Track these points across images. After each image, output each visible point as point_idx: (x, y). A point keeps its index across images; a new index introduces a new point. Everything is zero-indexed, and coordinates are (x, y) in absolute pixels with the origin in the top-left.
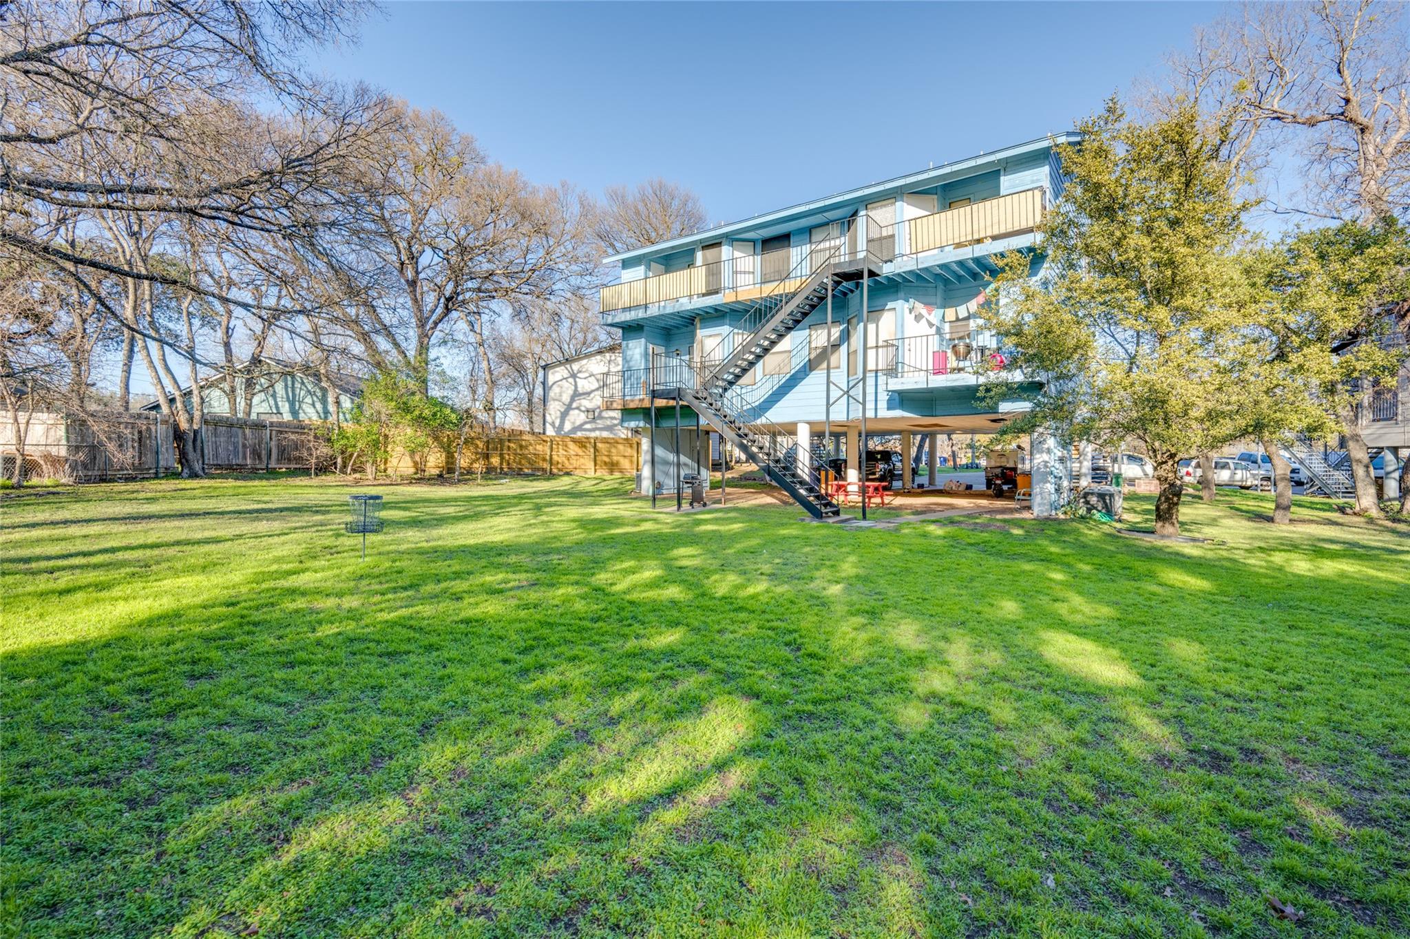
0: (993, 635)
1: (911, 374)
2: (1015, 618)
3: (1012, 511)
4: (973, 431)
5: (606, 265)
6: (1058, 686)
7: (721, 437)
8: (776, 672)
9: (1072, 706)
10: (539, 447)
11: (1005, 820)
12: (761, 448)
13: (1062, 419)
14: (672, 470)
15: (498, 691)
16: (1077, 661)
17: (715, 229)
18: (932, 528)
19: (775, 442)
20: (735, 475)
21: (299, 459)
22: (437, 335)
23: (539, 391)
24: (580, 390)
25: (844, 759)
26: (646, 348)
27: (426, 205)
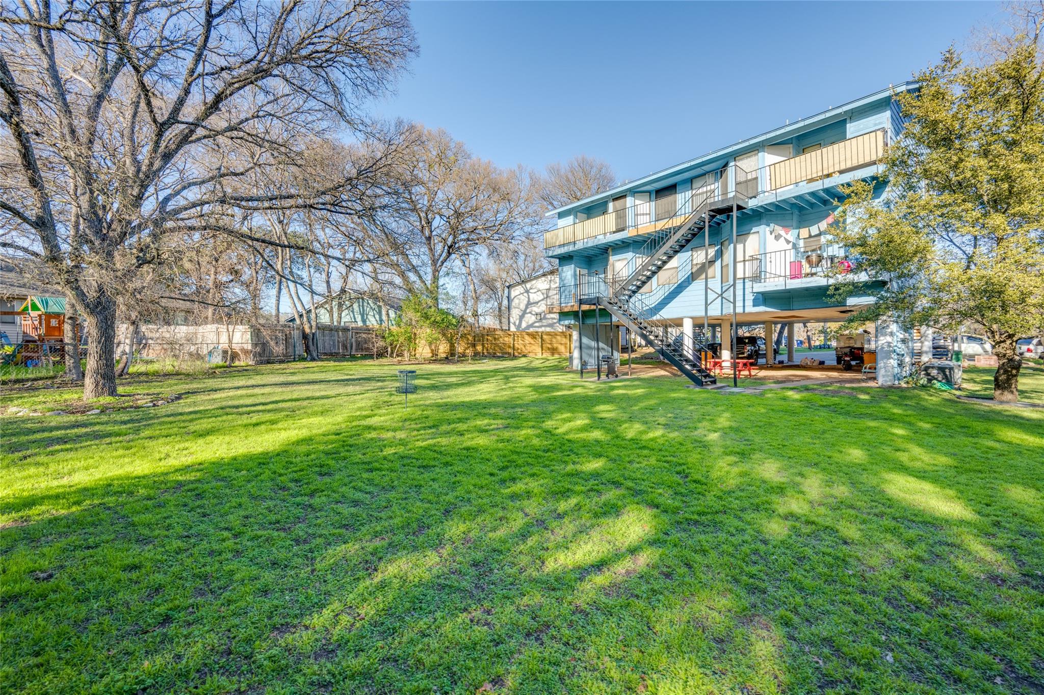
0: (841, 474)
1: (772, 280)
2: (860, 462)
3: (859, 381)
4: (825, 320)
5: (548, 218)
6: (898, 515)
7: (628, 329)
8: (670, 492)
9: (911, 531)
10: (506, 339)
11: (850, 609)
12: (657, 337)
13: (904, 309)
14: (594, 353)
15: (488, 493)
16: (915, 497)
17: (621, 186)
18: (790, 393)
19: (667, 332)
20: (638, 356)
21: (368, 349)
22: (444, 269)
23: (505, 302)
24: (532, 301)
25: (722, 554)
26: (575, 271)
27: (436, 189)
